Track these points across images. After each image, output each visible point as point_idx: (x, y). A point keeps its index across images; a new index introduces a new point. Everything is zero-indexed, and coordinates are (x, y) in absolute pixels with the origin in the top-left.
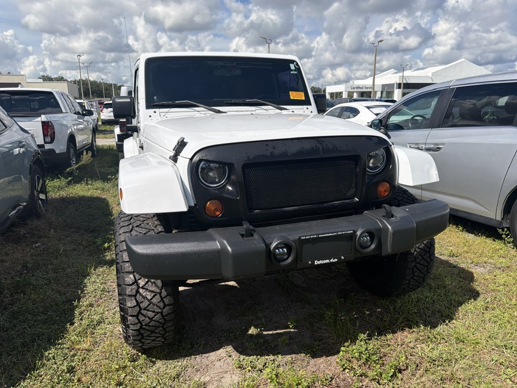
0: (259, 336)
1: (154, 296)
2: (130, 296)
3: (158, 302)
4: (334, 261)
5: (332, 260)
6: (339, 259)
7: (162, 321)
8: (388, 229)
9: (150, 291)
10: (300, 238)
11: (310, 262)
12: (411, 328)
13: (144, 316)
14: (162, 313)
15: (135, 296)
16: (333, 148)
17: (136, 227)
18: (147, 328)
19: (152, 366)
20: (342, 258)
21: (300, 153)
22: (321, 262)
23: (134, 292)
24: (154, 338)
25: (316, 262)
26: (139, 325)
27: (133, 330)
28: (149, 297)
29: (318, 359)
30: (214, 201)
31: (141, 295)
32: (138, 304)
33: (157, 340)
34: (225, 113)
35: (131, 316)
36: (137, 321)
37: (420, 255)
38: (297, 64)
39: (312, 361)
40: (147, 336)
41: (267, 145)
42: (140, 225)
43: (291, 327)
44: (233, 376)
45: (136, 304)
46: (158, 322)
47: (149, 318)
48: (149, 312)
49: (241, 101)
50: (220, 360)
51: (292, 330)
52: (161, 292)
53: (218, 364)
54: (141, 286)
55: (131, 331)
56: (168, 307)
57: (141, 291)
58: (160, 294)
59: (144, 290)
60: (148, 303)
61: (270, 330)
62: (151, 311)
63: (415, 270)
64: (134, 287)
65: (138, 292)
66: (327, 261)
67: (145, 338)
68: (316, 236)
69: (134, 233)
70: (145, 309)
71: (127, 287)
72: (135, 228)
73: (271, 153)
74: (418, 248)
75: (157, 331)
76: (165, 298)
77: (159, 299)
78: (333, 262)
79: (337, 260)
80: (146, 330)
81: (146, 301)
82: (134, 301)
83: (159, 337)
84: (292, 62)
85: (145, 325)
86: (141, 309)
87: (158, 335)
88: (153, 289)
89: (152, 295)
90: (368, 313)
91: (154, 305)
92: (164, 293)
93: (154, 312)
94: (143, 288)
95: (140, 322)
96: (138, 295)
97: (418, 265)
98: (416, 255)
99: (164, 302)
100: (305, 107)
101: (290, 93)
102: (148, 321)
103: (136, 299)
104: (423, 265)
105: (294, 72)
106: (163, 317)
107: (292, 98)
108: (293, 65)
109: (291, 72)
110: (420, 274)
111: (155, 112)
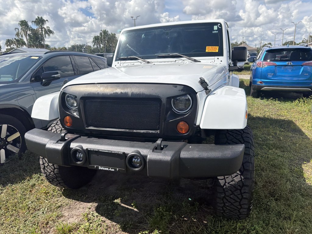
2: (41, 158)
3: (51, 166)
4: (111, 170)
5: (110, 169)
6: (115, 170)
8: (147, 157)
10: (87, 149)
11: (95, 167)
13: (46, 170)
14: (54, 172)
18: (50, 177)
20: (117, 169)
25: (100, 168)
26: (46, 174)
29: (124, 233)
34: (151, 63)
35: (42, 168)
36: (44, 172)
37: (231, 190)
38: (221, 26)
39: (120, 232)
42: (59, 124)
43: (134, 207)
45: (43, 163)
46: (53, 175)
47: (49, 172)
49: (166, 55)
50: (83, 208)
51: (135, 210)
56: (56, 170)
60: (47, 165)
63: (225, 201)
66: (107, 169)
68: (97, 150)
69: (53, 128)
72: (56, 126)
74: (228, 183)
77: (52, 164)
79: (114, 170)
84: (216, 24)
85: (48, 175)
86: (44, 166)
93: (50, 170)
96: (44, 159)
98: (225, 188)
99: (54, 167)
100: (216, 57)
101: (207, 47)
102: (49, 174)
103: (43, 161)
104: (234, 200)
105: (215, 32)
106: (55, 174)
107: (207, 51)
108: (217, 26)
109: (213, 32)
110: (232, 206)
111: (118, 63)
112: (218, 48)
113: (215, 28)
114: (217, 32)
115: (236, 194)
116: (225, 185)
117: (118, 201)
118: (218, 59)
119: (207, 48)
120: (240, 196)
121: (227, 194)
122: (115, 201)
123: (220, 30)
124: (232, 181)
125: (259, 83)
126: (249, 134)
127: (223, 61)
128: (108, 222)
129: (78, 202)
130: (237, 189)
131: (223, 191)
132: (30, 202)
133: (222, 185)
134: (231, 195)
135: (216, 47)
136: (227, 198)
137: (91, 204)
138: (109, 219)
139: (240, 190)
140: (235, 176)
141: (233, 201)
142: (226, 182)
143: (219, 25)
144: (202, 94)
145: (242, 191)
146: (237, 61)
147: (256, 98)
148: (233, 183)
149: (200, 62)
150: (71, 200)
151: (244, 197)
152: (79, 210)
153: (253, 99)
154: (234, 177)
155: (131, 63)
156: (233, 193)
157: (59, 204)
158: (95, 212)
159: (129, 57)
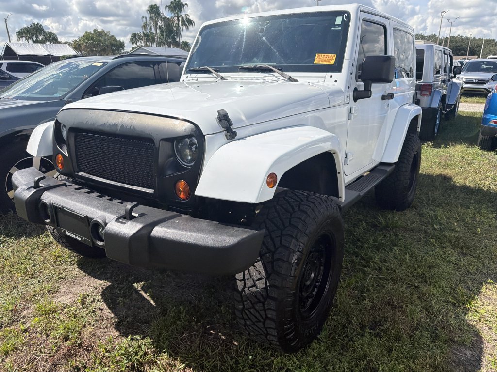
10: (53, 203)
11: (63, 230)
16: (131, 126)
20: (84, 239)
25: (68, 233)
30: (60, 156)
34: (226, 79)
37: (250, 301)
51: (152, 303)
66: (74, 236)
68: (62, 207)
73: (87, 122)
79: (79, 239)
98: (244, 295)
100: (329, 74)
101: (317, 55)
105: (337, 28)
107: (316, 62)
108: (342, 17)
109: (332, 29)
111: (187, 77)
112: (335, 58)
113: (339, 20)
114: (340, 28)
116: (243, 290)
117: (138, 286)
118: (331, 76)
119: (316, 57)
121: (246, 305)
122: (135, 285)
123: (346, 25)
124: (253, 286)
125: (493, 124)
126: (306, 213)
127: (339, 81)
128: (107, 311)
129: (87, 277)
130: (259, 301)
131: (241, 300)
132: (33, 265)
133: (240, 289)
134: (251, 308)
135: (333, 55)
136: (246, 312)
137: (102, 282)
138: (110, 308)
139: (263, 304)
140: (257, 279)
141: (255, 320)
142: (245, 286)
143: (346, 15)
144: (212, 137)
145: (266, 306)
146: (370, 81)
147: (488, 151)
148: (255, 289)
149: (296, 81)
150: (82, 272)
151: (269, 316)
152: (82, 288)
153: (480, 152)
154: (257, 281)
155: (194, 79)
156: (253, 307)
157: (64, 274)
158: (100, 294)
159: (201, 68)
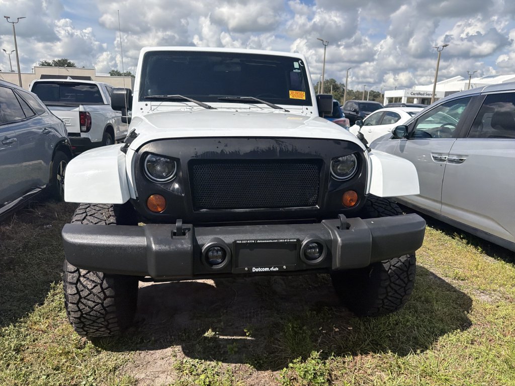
0: (213, 339)
1: (95, 286)
2: (71, 283)
3: (99, 293)
5: (272, 269)
6: (281, 268)
7: (103, 311)
8: (337, 241)
9: (91, 280)
10: (235, 241)
11: (246, 269)
12: (375, 352)
13: (84, 304)
14: (102, 304)
15: (76, 284)
16: (292, 150)
17: (90, 215)
18: (88, 317)
19: (95, 356)
20: (285, 267)
21: (253, 152)
22: (259, 270)
23: (75, 280)
24: (97, 328)
25: (254, 270)
26: (79, 313)
27: (75, 318)
28: (90, 287)
29: (263, 372)
30: (158, 196)
31: (82, 284)
32: (78, 292)
33: (100, 330)
34: (216, 109)
35: (71, 303)
36: (77, 309)
37: (397, 275)
38: (302, 63)
39: (256, 374)
40: (89, 325)
41: (219, 142)
42: (94, 214)
43: (247, 334)
44: (169, 377)
45: (76, 292)
46: (98, 312)
47: (89, 307)
48: (89, 302)
49: (235, 98)
50: (163, 359)
51: (249, 338)
52: (102, 283)
53: (160, 362)
54: (82, 274)
55: (73, 318)
56: (109, 299)
57: (82, 279)
58: (101, 285)
59: (85, 279)
60: (88, 292)
61: (226, 335)
62: (91, 301)
63: (389, 289)
64: (76, 275)
65: (78, 280)
66: (267, 269)
67: (88, 326)
68: (254, 241)
69: (85, 222)
70: (85, 298)
71: (69, 274)
72: (88, 217)
73: (222, 151)
74: (394, 266)
75: (99, 321)
76: (106, 289)
77: (100, 290)
78: (273, 271)
79: (277, 269)
80: (88, 319)
81: (86, 290)
82: (75, 289)
83: (102, 327)
84: (297, 60)
85: (85, 314)
86: (81, 297)
87: (100, 325)
88: (94, 279)
89: (93, 285)
90: (337, 330)
91: (94, 295)
92: (105, 285)
93: (94, 302)
94: (84, 276)
95: (80, 310)
96: (79, 284)
97: (392, 285)
98: (391, 273)
99: (104, 293)
100: (305, 107)
101: (290, 92)
102: (89, 310)
103: (76, 287)
104: (399, 285)
105: (297, 71)
106: (104, 308)
107: (291, 97)
109: (294, 71)
110: (396, 295)
112: (304, 94)
113: (296, 65)
114: (300, 71)
115: (402, 277)
116: (390, 268)
117: (209, 333)
118: (307, 109)
120: (406, 280)
121: (392, 279)
122: (206, 335)
123: (303, 68)
127: (313, 112)
128: (225, 366)
129: (143, 353)
130: (403, 271)
131: (387, 277)
133: (387, 269)
134: (397, 280)
135: (302, 92)
142: (391, 265)
143: (301, 61)
145: (409, 273)
148: (400, 263)
149: (289, 111)
150: (127, 352)
156: (399, 278)
158: (188, 358)
